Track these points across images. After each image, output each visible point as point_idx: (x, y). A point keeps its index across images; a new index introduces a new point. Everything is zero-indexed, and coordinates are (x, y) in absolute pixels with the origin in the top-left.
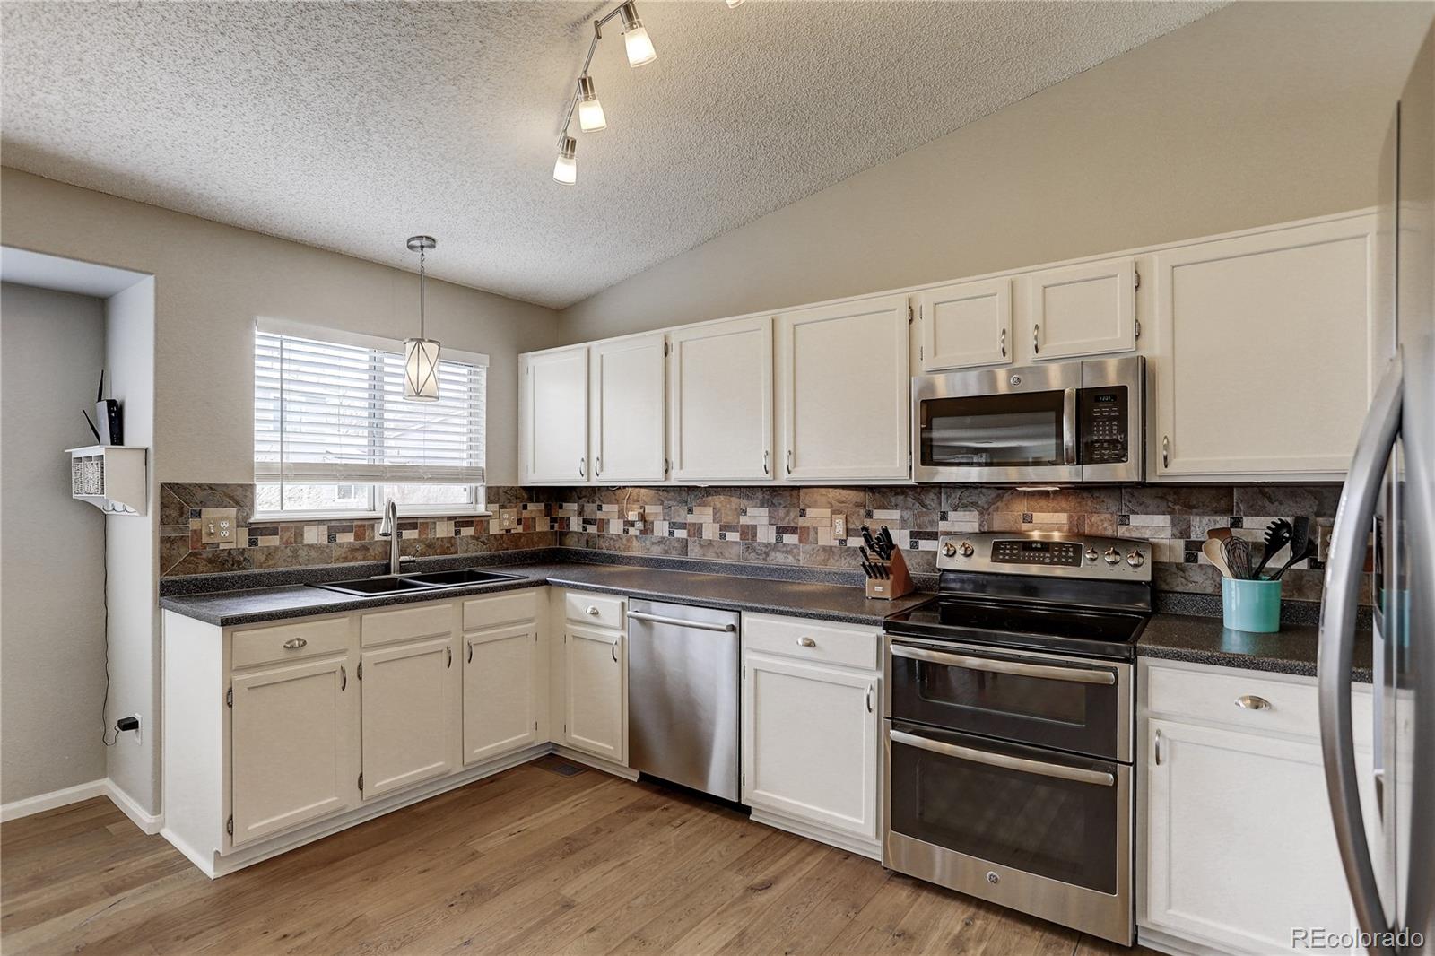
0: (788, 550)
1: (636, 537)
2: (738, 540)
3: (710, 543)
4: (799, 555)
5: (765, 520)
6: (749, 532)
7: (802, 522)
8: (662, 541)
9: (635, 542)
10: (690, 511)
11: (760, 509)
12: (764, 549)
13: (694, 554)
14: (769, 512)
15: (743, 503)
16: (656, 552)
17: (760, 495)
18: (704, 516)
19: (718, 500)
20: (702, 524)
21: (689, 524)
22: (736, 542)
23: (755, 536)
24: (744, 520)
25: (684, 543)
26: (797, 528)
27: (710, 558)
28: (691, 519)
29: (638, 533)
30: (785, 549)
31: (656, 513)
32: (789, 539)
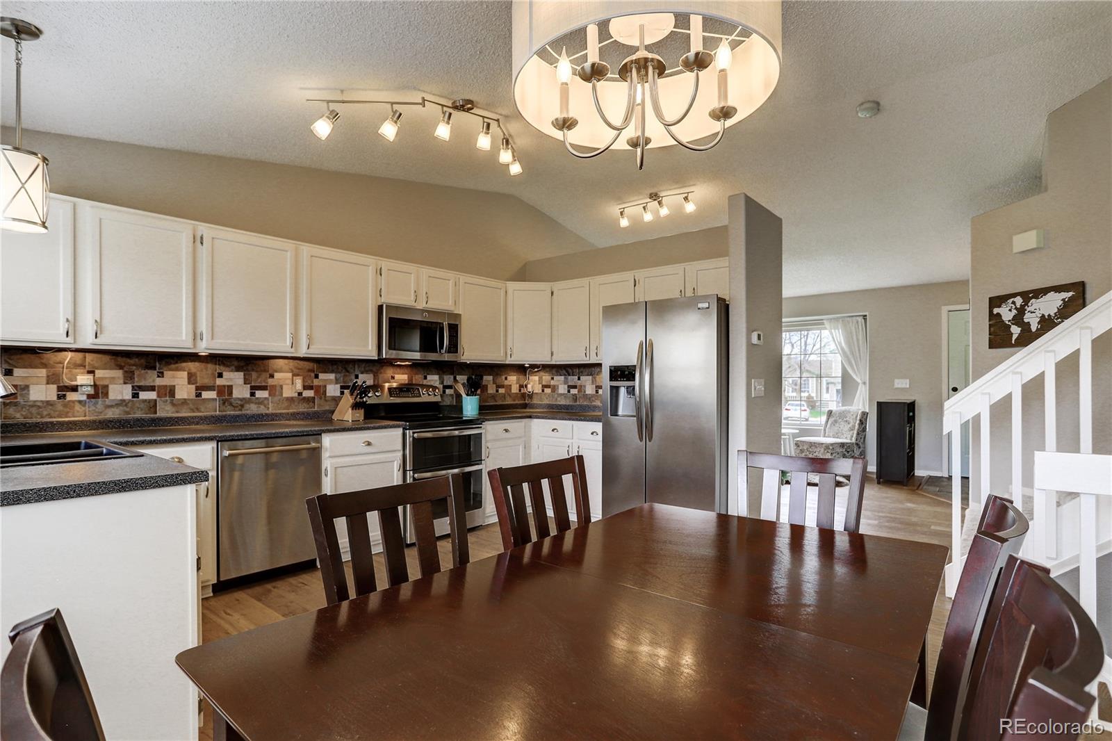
0: (261, 402)
1: (80, 402)
2: (215, 397)
3: (185, 402)
4: (269, 404)
5: (241, 381)
6: (225, 392)
7: (271, 382)
8: (122, 402)
9: (78, 407)
10: (161, 375)
11: (236, 373)
12: (239, 402)
13: (165, 411)
14: (244, 375)
15: (219, 369)
16: (112, 414)
17: (236, 363)
18: (179, 380)
19: (193, 366)
20: (174, 386)
21: (159, 386)
22: (213, 399)
23: (230, 393)
24: (219, 382)
25: (152, 404)
26: (267, 386)
27: (184, 413)
28: (159, 382)
29: (84, 398)
30: (257, 401)
31: (113, 378)
32: (259, 394)
